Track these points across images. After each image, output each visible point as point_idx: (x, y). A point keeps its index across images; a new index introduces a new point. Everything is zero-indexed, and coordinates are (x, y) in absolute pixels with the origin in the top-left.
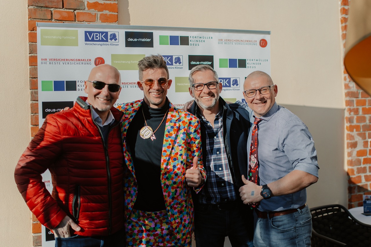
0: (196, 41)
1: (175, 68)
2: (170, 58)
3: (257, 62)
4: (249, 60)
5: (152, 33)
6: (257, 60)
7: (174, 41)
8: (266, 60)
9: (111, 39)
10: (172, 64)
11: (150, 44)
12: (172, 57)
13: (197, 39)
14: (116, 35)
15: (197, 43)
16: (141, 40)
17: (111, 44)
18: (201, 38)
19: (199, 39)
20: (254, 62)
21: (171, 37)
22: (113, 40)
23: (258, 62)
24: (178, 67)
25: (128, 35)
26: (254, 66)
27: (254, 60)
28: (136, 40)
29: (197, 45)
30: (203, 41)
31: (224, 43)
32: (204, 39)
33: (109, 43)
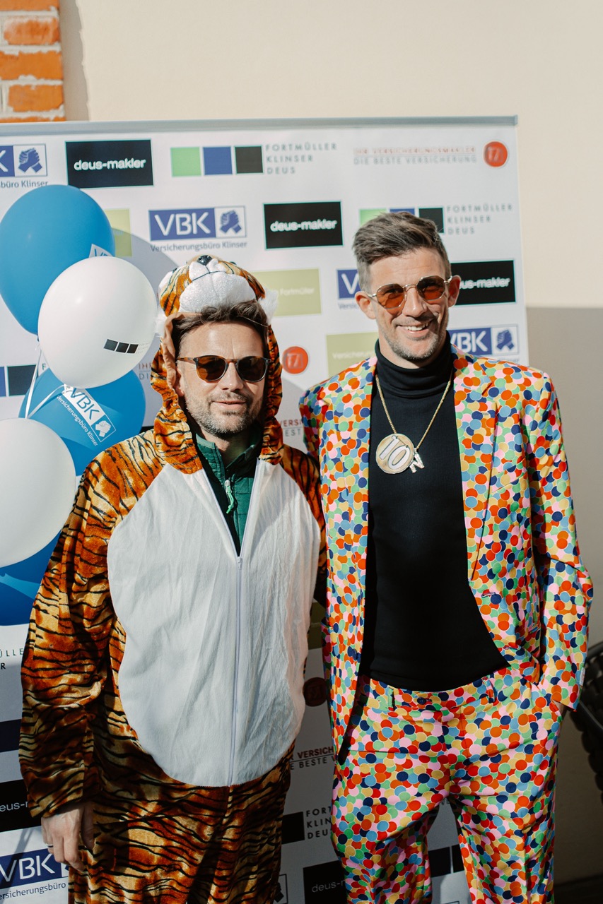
0: (284, 159)
1: (221, 245)
2: (205, 215)
3: (478, 214)
4: (451, 209)
5: (147, 144)
6: (478, 209)
7: (216, 161)
8: (506, 207)
9: (24, 168)
10: (213, 235)
11: (143, 177)
12: (211, 211)
13: (288, 153)
14: (37, 154)
15: (289, 165)
16: (115, 165)
17: (23, 184)
18: (299, 148)
19: (292, 153)
20: (468, 214)
21: (209, 152)
22: (30, 170)
23: (483, 213)
24: (233, 241)
25: (76, 151)
26: (468, 225)
27: (467, 209)
28: (98, 165)
29: (290, 171)
30: (307, 158)
31: (371, 160)
32: (311, 152)
33: (19, 181)
